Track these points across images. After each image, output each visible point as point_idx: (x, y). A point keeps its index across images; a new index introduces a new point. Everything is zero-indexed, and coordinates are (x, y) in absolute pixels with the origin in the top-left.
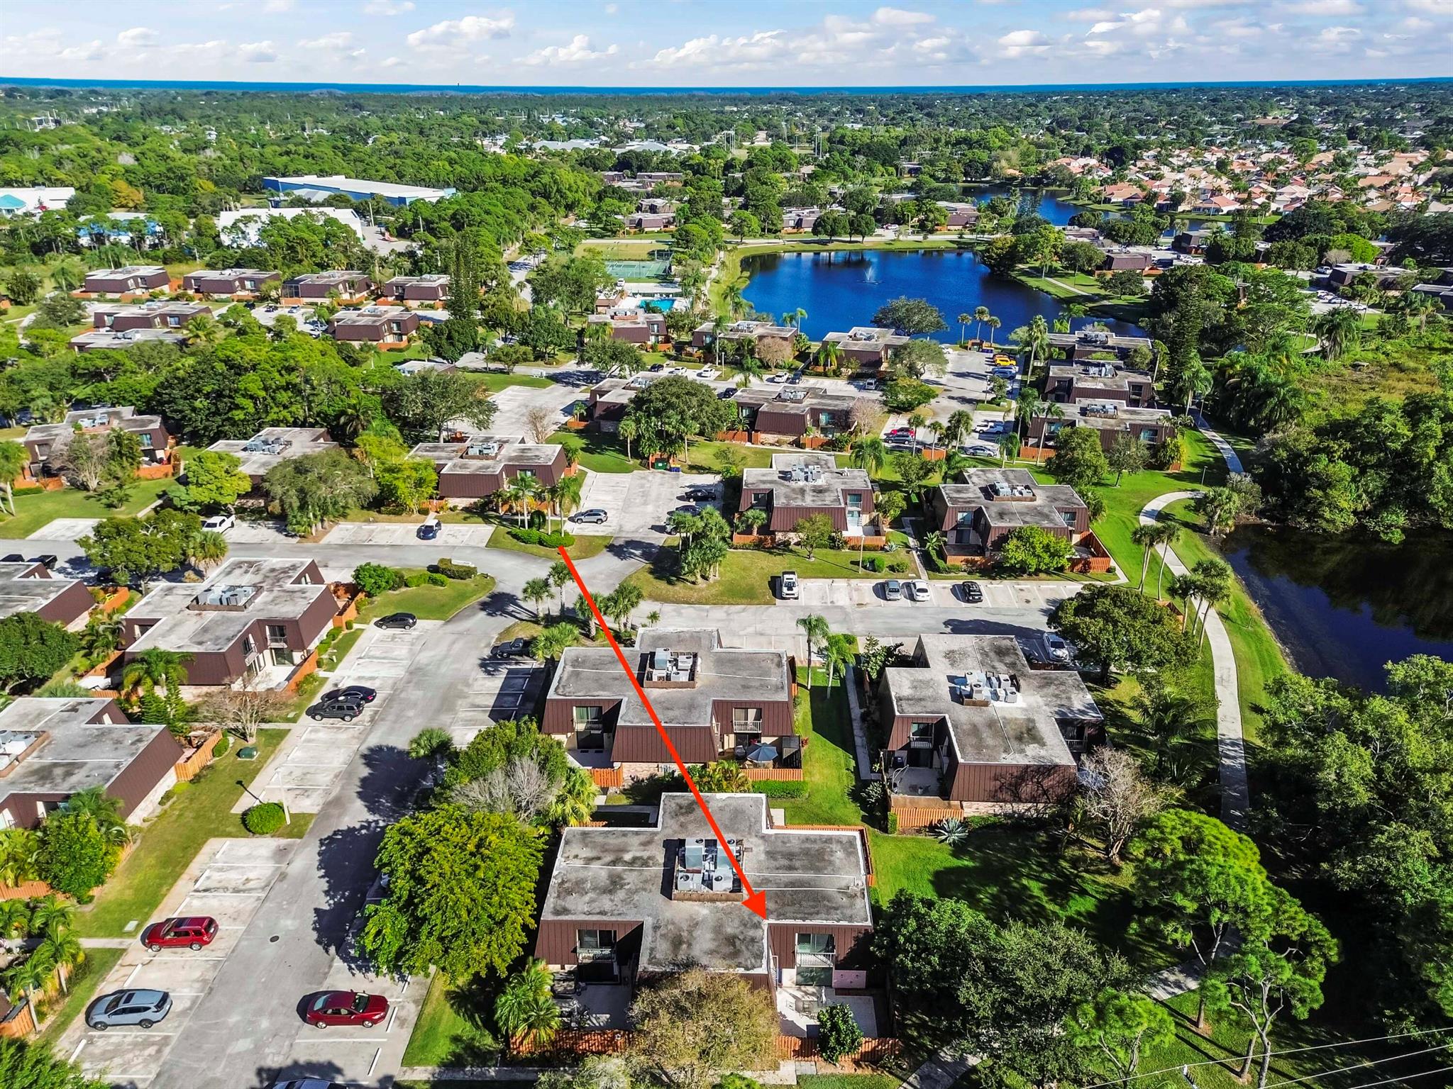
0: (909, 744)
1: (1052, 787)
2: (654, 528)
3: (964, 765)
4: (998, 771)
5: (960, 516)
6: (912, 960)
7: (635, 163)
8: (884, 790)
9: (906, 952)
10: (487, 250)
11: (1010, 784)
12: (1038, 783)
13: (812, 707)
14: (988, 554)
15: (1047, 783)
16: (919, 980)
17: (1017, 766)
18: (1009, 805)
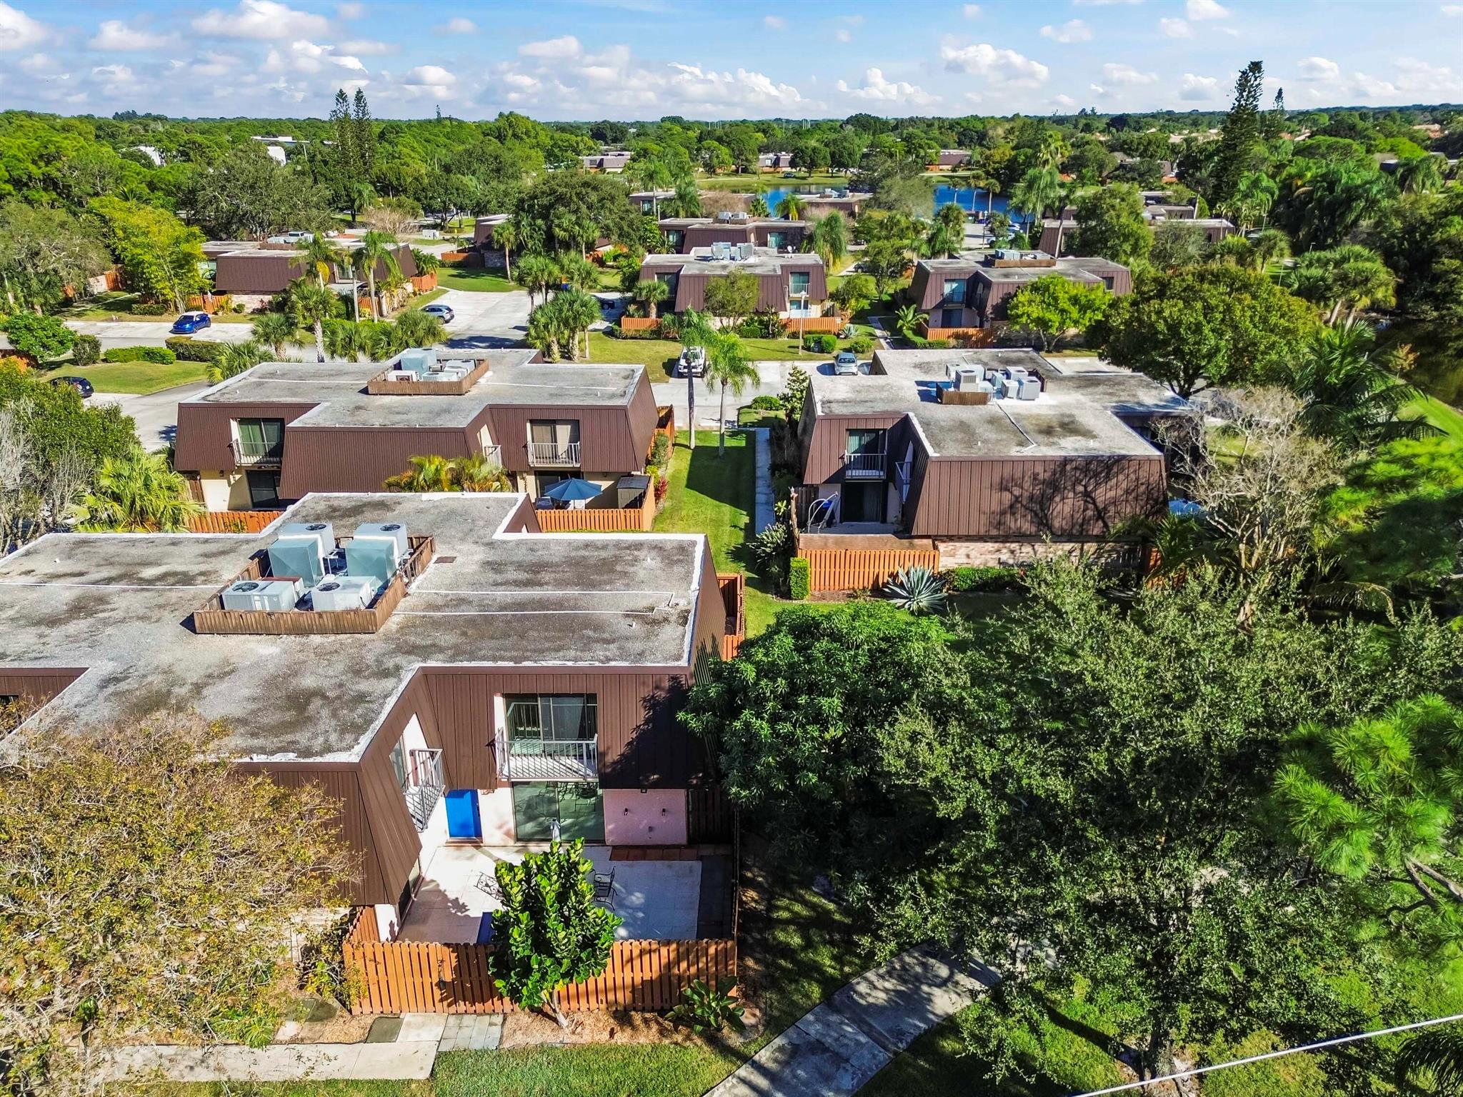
0: (841, 472)
1: (1114, 502)
2: (516, 328)
3: (940, 462)
4: (1007, 471)
5: (948, 288)
6: (775, 719)
7: (609, 135)
8: (789, 532)
9: (759, 702)
10: (406, 150)
11: (1031, 498)
12: (1087, 494)
13: (691, 465)
14: (987, 325)
15: (1103, 494)
16: (790, 768)
17: (1044, 461)
18: (1027, 549)
